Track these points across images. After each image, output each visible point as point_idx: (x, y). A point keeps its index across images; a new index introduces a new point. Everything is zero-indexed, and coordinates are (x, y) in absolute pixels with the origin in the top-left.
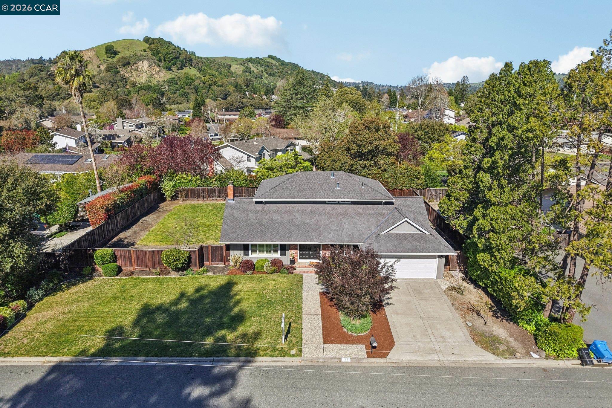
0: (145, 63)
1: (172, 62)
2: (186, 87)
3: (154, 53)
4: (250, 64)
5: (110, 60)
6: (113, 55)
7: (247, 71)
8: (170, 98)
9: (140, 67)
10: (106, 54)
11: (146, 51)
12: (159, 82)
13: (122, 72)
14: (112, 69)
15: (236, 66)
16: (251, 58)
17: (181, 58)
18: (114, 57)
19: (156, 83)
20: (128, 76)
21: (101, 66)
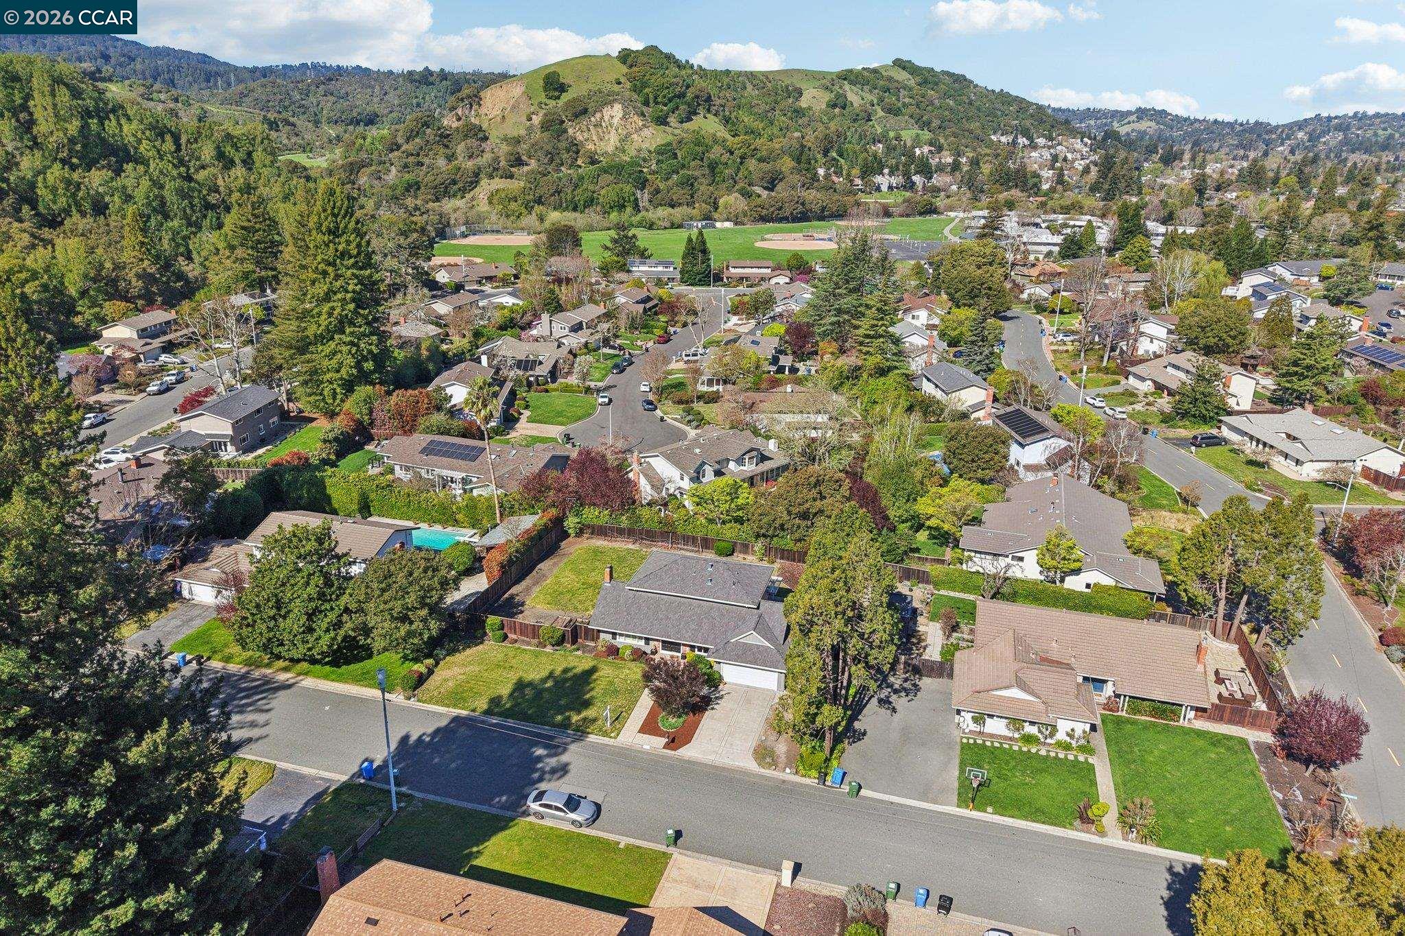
0: (616, 111)
1: (671, 105)
2: (693, 164)
3: (635, 86)
4: (847, 87)
5: (552, 103)
6: (557, 94)
7: (839, 103)
8: (658, 191)
9: (606, 118)
10: (545, 91)
11: (619, 83)
12: (639, 151)
13: (570, 131)
14: (554, 125)
15: (814, 92)
16: (851, 71)
17: (689, 95)
18: (558, 98)
19: (634, 153)
20: (581, 138)
21: (534, 117)
